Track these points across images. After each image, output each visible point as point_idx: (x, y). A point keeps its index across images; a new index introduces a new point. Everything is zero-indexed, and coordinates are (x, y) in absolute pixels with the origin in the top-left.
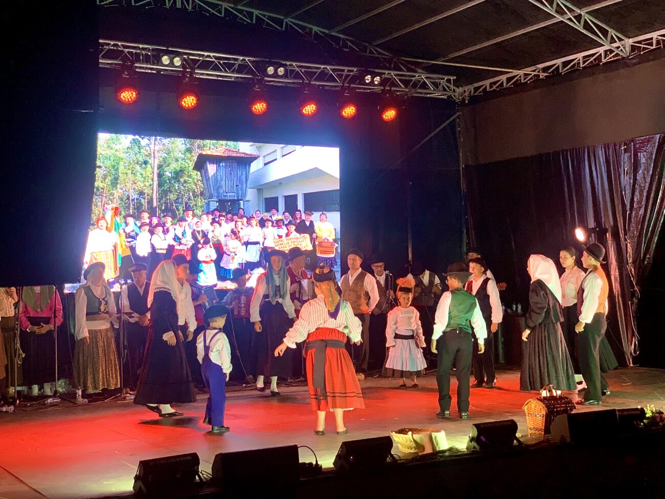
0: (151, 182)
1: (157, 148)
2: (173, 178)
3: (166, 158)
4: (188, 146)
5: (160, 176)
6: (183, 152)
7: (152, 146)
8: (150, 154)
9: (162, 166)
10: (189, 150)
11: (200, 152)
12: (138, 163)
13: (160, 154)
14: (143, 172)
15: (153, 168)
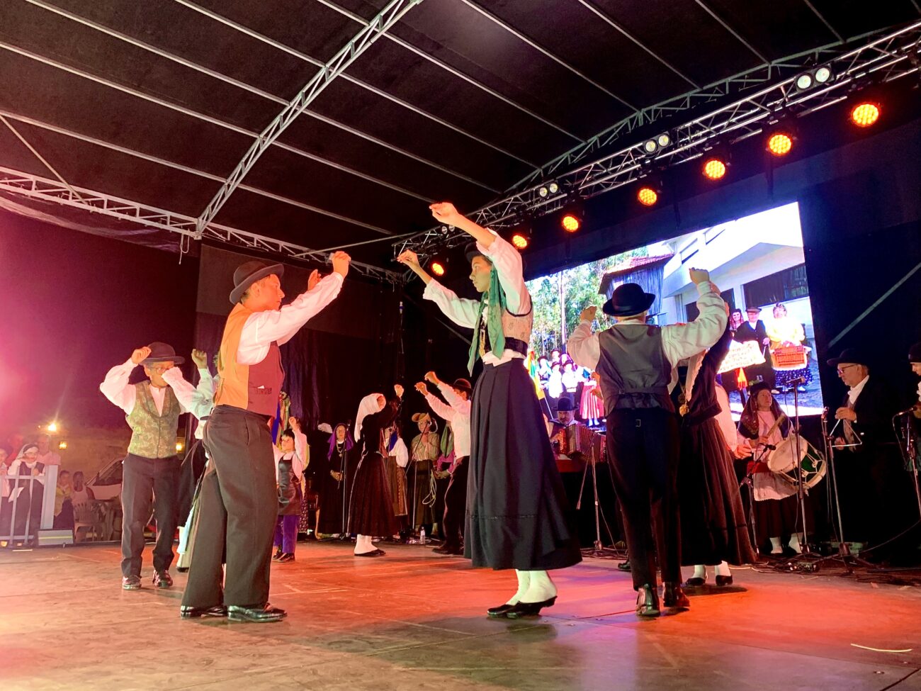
0: (559, 319)
1: (564, 282)
2: (579, 308)
3: (572, 289)
4: (593, 269)
5: (567, 310)
6: (588, 278)
7: (559, 282)
8: (558, 291)
9: (568, 299)
10: (594, 274)
11: (605, 272)
12: (548, 303)
13: (567, 288)
14: (553, 311)
15: (560, 304)
